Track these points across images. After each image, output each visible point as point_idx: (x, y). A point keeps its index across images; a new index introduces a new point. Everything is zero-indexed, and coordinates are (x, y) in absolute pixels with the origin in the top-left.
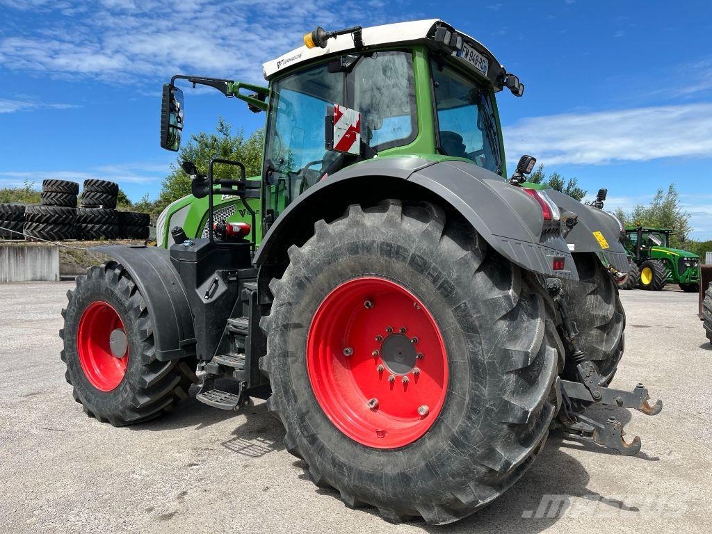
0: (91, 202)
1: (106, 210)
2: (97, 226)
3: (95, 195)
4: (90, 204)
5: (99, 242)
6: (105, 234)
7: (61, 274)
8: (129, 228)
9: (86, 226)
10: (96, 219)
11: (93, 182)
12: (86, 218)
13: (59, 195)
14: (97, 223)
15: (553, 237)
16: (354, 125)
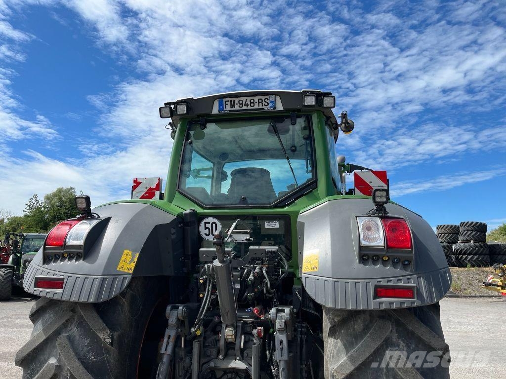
0: (465, 239)
1: (475, 244)
2: (470, 257)
3: (467, 233)
4: (464, 240)
5: (466, 269)
6: (471, 263)
8: (500, 257)
9: (462, 257)
10: (469, 251)
11: (465, 223)
12: (461, 251)
13: (446, 235)
14: (470, 254)
15: (69, 260)
16: (154, 186)
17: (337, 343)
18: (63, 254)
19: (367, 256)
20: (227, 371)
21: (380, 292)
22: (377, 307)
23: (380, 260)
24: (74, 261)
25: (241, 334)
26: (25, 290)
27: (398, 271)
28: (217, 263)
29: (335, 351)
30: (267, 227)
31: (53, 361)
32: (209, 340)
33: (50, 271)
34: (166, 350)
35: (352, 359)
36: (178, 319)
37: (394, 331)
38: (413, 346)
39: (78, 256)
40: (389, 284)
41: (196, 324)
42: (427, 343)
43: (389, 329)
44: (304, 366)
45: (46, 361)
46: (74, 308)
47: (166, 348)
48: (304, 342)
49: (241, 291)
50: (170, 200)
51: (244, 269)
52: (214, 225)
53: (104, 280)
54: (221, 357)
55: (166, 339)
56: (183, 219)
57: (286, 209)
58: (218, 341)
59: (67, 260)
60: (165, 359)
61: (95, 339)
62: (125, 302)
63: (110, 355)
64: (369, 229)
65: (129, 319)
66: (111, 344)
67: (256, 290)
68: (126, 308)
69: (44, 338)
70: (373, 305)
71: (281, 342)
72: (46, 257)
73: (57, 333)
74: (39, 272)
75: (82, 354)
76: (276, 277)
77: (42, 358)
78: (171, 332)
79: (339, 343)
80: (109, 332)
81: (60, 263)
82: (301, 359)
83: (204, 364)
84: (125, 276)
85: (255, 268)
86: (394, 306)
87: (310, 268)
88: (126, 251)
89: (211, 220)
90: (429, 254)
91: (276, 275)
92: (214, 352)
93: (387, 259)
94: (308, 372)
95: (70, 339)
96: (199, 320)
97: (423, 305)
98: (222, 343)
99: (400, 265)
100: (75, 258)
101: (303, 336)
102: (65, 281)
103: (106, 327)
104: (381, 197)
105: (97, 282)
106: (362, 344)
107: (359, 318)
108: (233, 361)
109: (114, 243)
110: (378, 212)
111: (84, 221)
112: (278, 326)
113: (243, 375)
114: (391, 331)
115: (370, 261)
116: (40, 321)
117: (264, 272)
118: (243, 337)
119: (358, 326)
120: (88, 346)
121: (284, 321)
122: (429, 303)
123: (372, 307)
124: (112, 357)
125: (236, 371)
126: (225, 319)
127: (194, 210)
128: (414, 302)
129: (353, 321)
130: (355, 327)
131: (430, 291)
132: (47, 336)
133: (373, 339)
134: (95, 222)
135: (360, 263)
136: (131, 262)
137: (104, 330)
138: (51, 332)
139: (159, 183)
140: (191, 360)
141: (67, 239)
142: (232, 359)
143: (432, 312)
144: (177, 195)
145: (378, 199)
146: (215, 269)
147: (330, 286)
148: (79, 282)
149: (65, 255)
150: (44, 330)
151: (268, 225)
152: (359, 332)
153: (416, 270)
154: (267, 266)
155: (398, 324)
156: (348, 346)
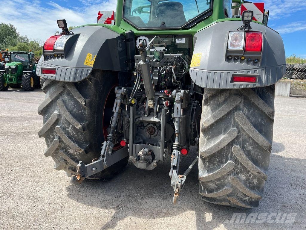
7: (290, 94)
15: (57, 58)
16: (110, 17)
17: (208, 109)
18: (54, 55)
19: (231, 56)
20: (149, 123)
21: (235, 78)
22: (231, 87)
23: (239, 59)
24: (60, 59)
25: (157, 105)
26: (37, 75)
27: (250, 66)
28: (141, 62)
29: (206, 113)
30: (177, 42)
31: (56, 112)
32: (140, 107)
33: (48, 65)
34: (115, 110)
35: (214, 117)
36: (122, 95)
37: (242, 102)
38: (252, 111)
39: (62, 56)
40: (242, 74)
41: (131, 97)
42: (260, 109)
43: (239, 101)
44: (193, 123)
45: (53, 112)
46: (65, 86)
47: (116, 109)
48: (195, 111)
49: (159, 81)
50: (118, 25)
51: (161, 68)
52: (145, 41)
53: (77, 70)
54: (146, 115)
55: (115, 105)
56: (125, 37)
57: (190, 30)
58: (145, 108)
59: (56, 58)
60: (115, 115)
61: (76, 102)
62: (92, 84)
63: (85, 110)
64: (236, 39)
65: (95, 93)
66: (85, 105)
67: (166, 80)
68: (93, 87)
69: (51, 100)
70: (230, 86)
71: (178, 108)
72: (45, 57)
73: (57, 98)
74: (43, 65)
75: (71, 109)
76: (181, 74)
77: (51, 110)
78: (118, 101)
79: (209, 108)
80: (83, 99)
81: (53, 60)
82: (192, 119)
83: (137, 118)
84: (88, 68)
85: (167, 67)
86: (242, 87)
87: (195, 64)
88: (89, 54)
89: (143, 38)
90: (274, 56)
91: (181, 72)
92: (142, 113)
93: (244, 58)
94: (195, 126)
95: (64, 101)
96: (133, 95)
97: (261, 86)
98: (146, 108)
99: (252, 62)
100: (61, 57)
101: (194, 107)
102: (56, 69)
103: (82, 96)
104: (248, 17)
105: (73, 71)
106: (221, 109)
107: (223, 95)
108: (153, 118)
109: (81, 49)
110: (244, 28)
111: (64, 35)
112: (176, 99)
113: (158, 125)
114: (240, 102)
115: (233, 59)
116: (48, 92)
117: (172, 70)
118: (158, 106)
119: (221, 99)
120: (73, 105)
121: (180, 97)
122: (266, 85)
123: (228, 87)
124: (87, 112)
125: (155, 123)
126: (148, 95)
127: (132, 31)
128: (255, 85)
129: (219, 97)
130: (219, 100)
131: (268, 78)
132: (52, 100)
133: (228, 106)
134: (70, 36)
135: (226, 61)
136: (91, 60)
137: (81, 97)
138: (54, 98)
139: (113, 15)
140: (129, 116)
141: (55, 46)
142: (152, 117)
143: (269, 92)
144: (123, 22)
145: (245, 19)
146: (140, 66)
147: (205, 75)
148: (64, 71)
149: (56, 56)
150: (50, 96)
151: (178, 41)
152: (221, 102)
153: (261, 65)
154: (175, 66)
155: (245, 99)
156: (213, 110)
